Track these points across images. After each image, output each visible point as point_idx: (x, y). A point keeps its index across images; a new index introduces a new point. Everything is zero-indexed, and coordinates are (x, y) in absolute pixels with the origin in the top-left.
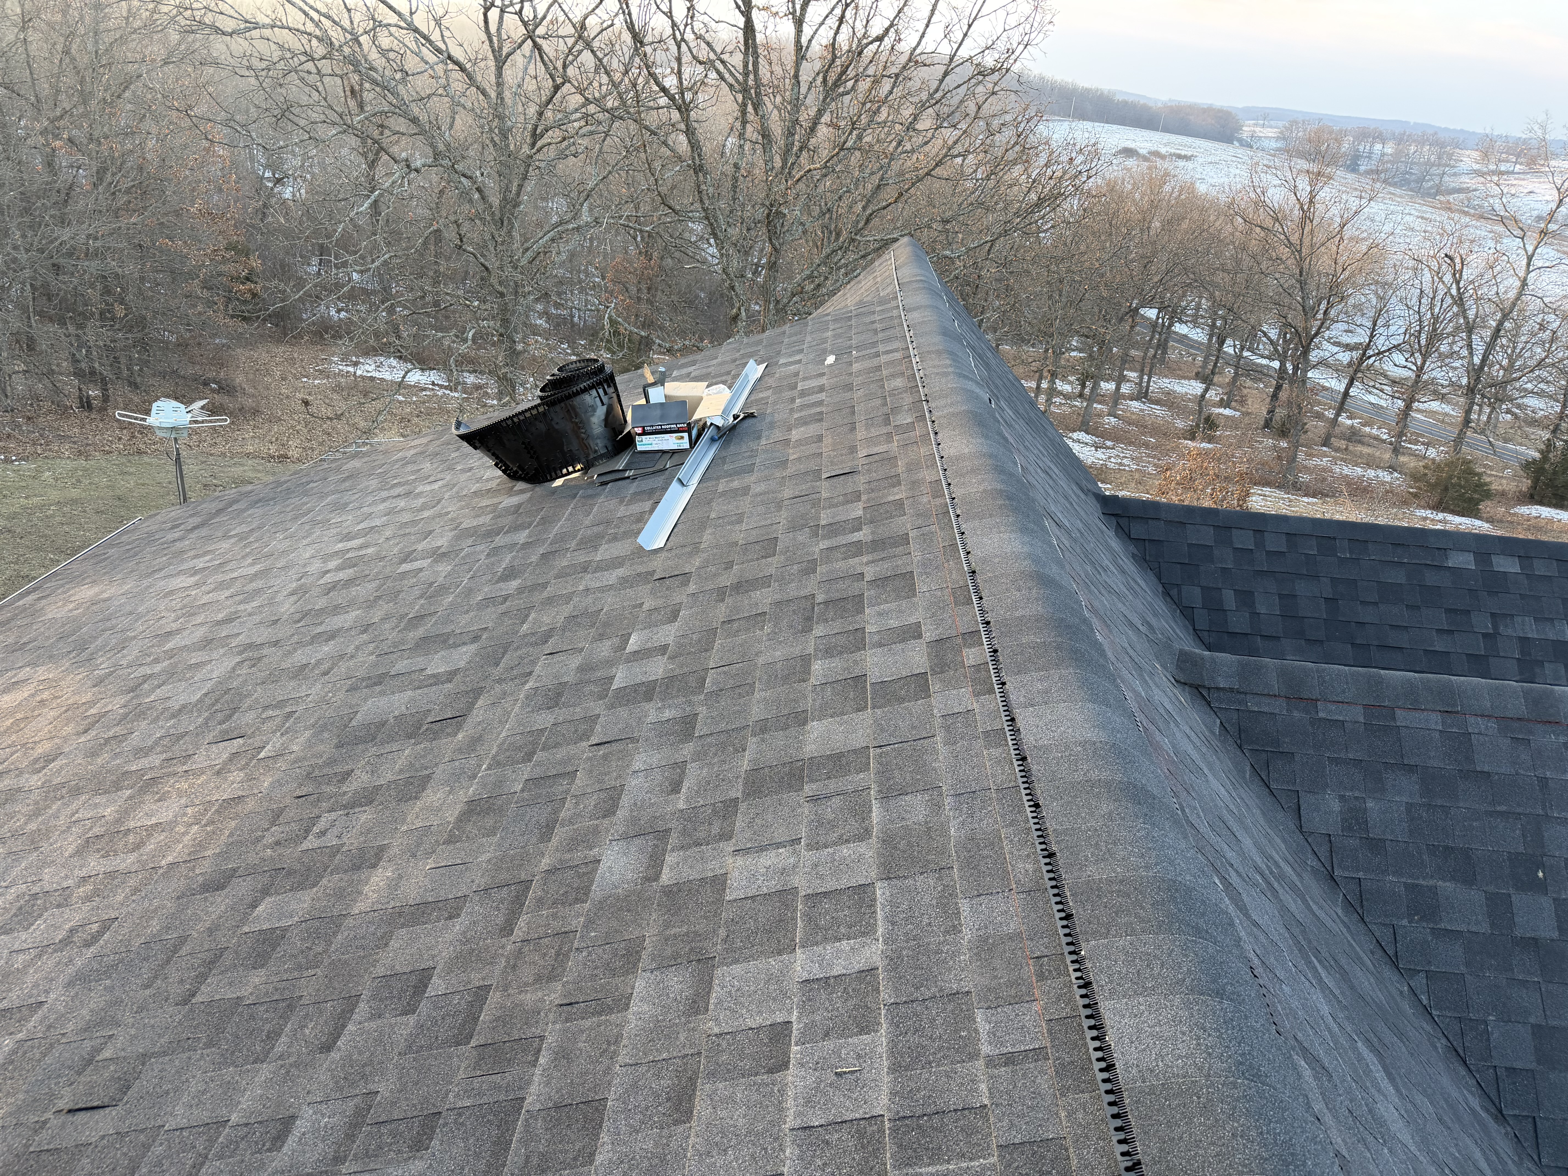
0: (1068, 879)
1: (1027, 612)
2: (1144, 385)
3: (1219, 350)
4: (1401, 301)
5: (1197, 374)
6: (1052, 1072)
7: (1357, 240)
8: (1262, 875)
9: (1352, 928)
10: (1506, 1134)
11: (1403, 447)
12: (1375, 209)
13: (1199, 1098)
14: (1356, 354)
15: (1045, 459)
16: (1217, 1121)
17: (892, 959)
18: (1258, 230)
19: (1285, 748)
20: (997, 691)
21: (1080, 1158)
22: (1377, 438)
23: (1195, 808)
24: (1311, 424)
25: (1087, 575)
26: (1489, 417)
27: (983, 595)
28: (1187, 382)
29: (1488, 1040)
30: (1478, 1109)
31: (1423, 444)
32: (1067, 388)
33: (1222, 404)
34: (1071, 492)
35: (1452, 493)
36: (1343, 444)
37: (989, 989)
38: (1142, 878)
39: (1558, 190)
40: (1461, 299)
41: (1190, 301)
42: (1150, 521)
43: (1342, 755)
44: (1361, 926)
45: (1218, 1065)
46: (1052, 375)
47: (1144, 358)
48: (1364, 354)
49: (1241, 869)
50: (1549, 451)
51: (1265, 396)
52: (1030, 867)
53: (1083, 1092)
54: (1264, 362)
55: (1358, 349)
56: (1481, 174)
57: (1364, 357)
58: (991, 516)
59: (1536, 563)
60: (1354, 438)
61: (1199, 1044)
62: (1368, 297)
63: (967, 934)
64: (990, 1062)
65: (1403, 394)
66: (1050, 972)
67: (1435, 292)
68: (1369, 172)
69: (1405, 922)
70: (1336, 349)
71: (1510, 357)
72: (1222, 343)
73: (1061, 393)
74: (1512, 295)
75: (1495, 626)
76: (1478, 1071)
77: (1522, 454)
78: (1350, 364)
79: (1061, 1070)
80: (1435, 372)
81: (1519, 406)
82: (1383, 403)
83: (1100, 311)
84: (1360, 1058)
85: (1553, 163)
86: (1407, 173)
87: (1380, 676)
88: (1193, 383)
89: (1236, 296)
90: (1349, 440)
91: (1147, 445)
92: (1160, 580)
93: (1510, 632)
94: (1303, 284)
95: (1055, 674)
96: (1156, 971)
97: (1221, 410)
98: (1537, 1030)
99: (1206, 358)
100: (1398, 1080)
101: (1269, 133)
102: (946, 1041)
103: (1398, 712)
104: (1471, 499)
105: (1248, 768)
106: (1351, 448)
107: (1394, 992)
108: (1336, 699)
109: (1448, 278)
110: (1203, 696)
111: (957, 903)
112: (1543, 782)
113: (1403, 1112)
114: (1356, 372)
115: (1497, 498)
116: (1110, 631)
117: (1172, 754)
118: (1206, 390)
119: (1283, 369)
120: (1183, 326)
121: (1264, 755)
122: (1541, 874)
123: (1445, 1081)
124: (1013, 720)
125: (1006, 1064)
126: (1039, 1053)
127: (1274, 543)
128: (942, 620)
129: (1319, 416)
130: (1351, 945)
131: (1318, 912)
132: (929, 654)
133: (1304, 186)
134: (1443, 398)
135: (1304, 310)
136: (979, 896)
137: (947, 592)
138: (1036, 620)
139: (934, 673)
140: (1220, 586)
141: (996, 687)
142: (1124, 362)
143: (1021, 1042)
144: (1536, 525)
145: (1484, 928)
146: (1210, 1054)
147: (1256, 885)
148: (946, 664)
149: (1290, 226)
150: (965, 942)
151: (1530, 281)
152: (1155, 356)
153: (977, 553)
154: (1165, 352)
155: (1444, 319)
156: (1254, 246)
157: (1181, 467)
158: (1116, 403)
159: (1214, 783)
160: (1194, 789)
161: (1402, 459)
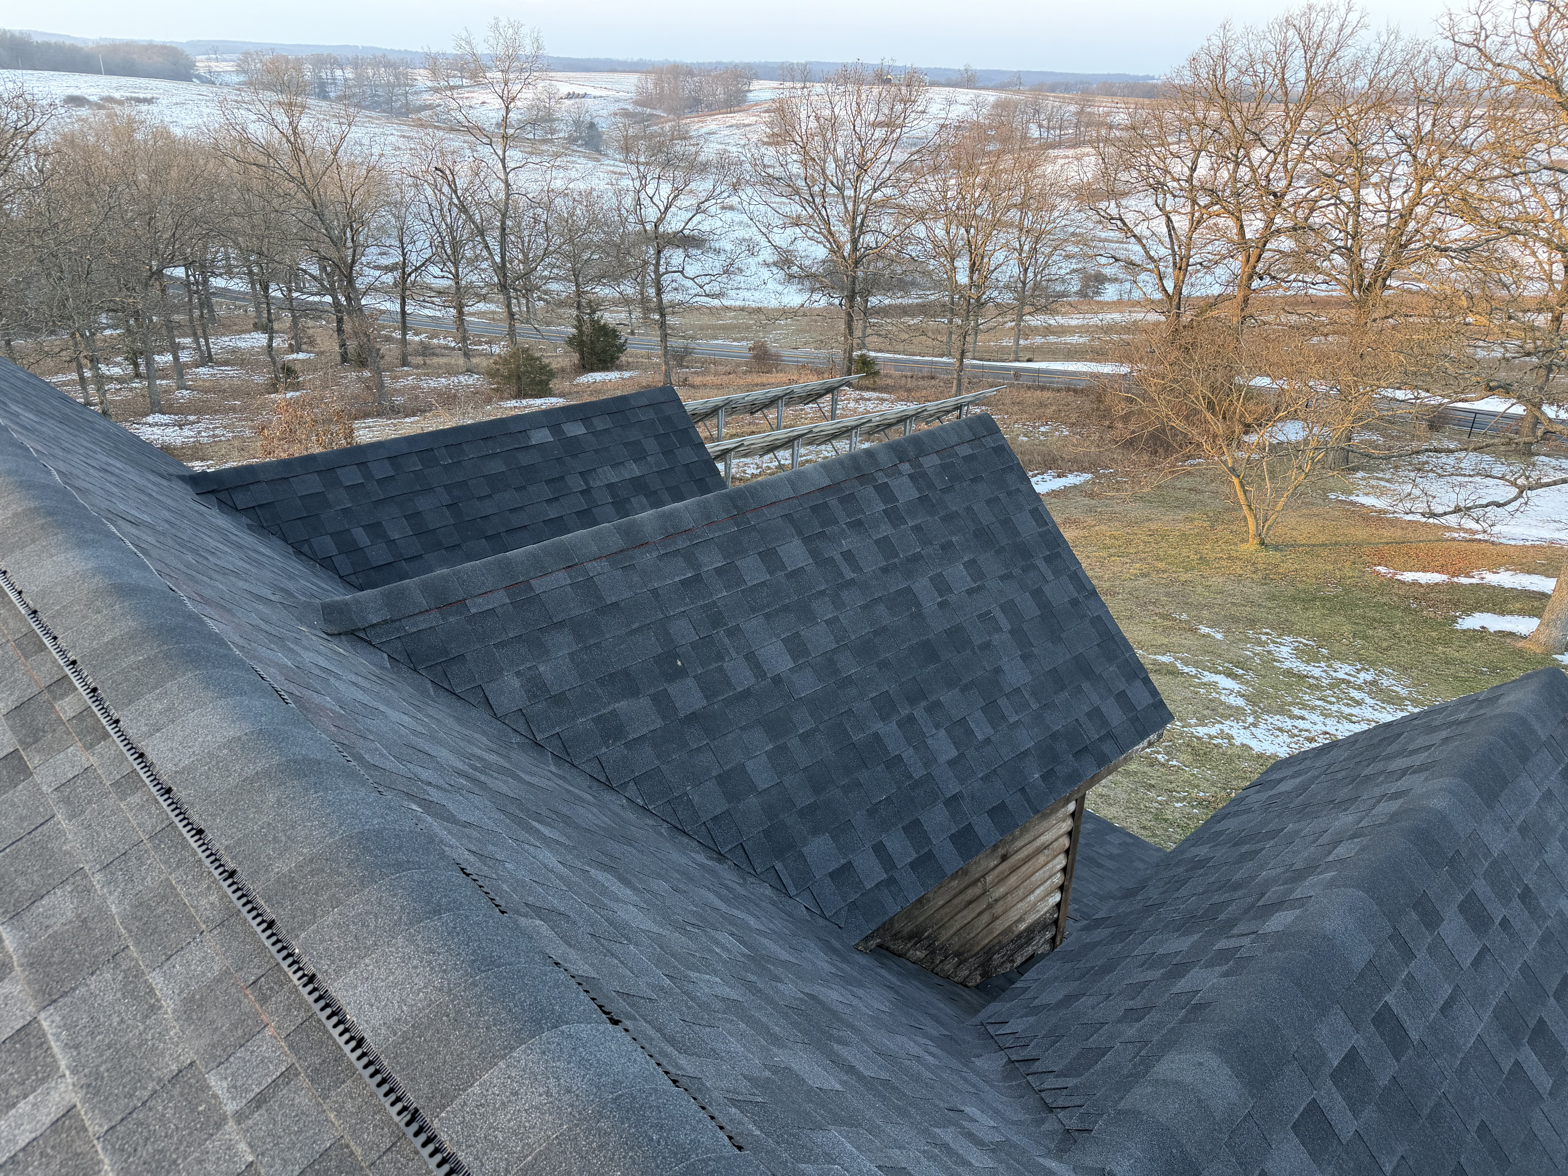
0: (255, 889)
1: (117, 632)
2: (204, 348)
3: (267, 296)
4: (415, 217)
5: (255, 325)
6: (307, 1083)
7: (352, 165)
8: (466, 776)
9: (568, 777)
10: (729, 867)
11: (471, 350)
12: (356, 133)
13: (448, 1016)
14: (397, 274)
15: (99, 456)
16: (469, 1025)
17: (89, 1086)
18: (254, 168)
19: (454, 653)
20: (112, 732)
21: (362, 1144)
22: (446, 348)
23: (377, 749)
24: (384, 348)
25: (188, 566)
26: (528, 307)
27: (56, 633)
28: (248, 336)
29: (693, 806)
30: (705, 861)
31: (486, 343)
32: (116, 371)
33: (292, 349)
34: (146, 483)
35: (525, 380)
36: (419, 360)
37: (213, 1046)
38: (330, 846)
39: (502, 98)
40: (463, 206)
41: (216, 251)
42: (251, 487)
43: (504, 638)
44: (574, 770)
45: (454, 976)
46: (91, 361)
47: (191, 320)
48: (404, 272)
49: (441, 782)
50: (581, 326)
51: (331, 332)
52: (214, 898)
53: (344, 1082)
54: (316, 299)
55: (396, 269)
56: (436, 90)
57: (404, 277)
58: (33, 541)
59: (595, 421)
60: (427, 352)
61: (432, 968)
62: (386, 217)
63: (169, 1006)
64: (240, 1116)
65: (451, 302)
66: (271, 989)
67: (441, 204)
68: (340, 99)
69: (604, 750)
70: (377, 273)
71: (522, 251)
72: (266, 288)
73: (111, 379)
74: (502, 195)
75: (586, 483)
76: (695, 833)
77: (563, 333)
78: (395, 284)
79: (316, 1076)
80: (471, 277)
81: (546, 293)
82: (438, 314)
83: (119, 281)
84: (595, 883)
85: (488, 75)
86: (375, 95)
87: (507, 558)
88: (255, 335)
89: (261, 238)
90: (424, 355)
91: (233, 409)
92: (286, 541)
93: (598, 483)
94: (321, 216)
95: (172, 686)
96: (372, 925)
97: (295, 356)
98: (721, 779)
99: (257, 308)
100: (634, 880)
101: (225, 67)
102: (185, 1128)
103: (533, 582)
104: (541, 382)
105: (429, 686)
106: (428, 362)
107: (617, 809)
108: (480, 592)
109: (446, 189)
110: (362, 639)
111: (146, 981)
112: (655, 592)
113: (642, 905)
114: (404, 290)
115: (560, 376)
116: (234, 615)
117: (338, 709)
118: (271, 339)
119: (336, 303)
120: (219, 279)
121: (439, 667)
122: (679, 663)
123: (675, 856)
124: (142, 755)
125: (258, 1107)
126: (289, 1074)
127: (382, 470)
128: (15, 681)
129: (388, 339)
130: (569, 792)
131: (534, 780)
132: (12, 728)
133: (281, 118)
134: (484, 298)
135: (332, 241)
136: (168, 959)
137: (10, 646)
138: (131, 638)
139: (26, 746)
140: (347, 527)
141: (109, 728)
142: (170, 330)
143: (266, 1075)
144: (594, 388)
145: (659, 723)
146: (445, 971)
147: (460, 789)
148: (38, 730)
149: (286, 160)
150: (169, 1016)
151: (511, 182)
152: (202, 316)
153: (31, 589)
154: (211, 310)
155: (458, 227)
156: (257, 185)
157: (277, 422)
158: (181, 375)
159: (395, 715)
160: (371, 732)
161: (475, 361)
